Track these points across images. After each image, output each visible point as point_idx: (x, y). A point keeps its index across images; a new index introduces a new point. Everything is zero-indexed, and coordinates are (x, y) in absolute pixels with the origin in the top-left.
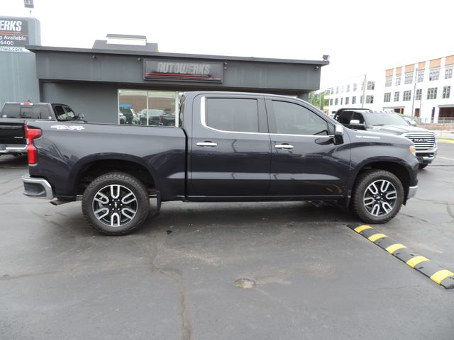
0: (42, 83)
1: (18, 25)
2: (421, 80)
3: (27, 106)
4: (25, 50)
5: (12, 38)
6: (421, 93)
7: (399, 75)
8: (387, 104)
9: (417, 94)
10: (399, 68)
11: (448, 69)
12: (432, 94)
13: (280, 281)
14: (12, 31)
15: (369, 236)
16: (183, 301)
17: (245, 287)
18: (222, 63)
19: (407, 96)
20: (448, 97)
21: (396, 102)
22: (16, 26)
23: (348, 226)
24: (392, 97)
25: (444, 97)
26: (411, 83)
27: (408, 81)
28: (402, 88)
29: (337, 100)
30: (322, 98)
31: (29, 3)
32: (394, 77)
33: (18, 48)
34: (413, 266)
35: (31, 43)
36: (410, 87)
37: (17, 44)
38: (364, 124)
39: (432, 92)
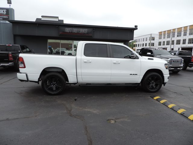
0: (15, 36)
1: (4, 11)
2: (174, 36)
3: (9, 46)
4: (7, 22)
5: (2, 17)
6: (174, 42)
7: (164, 34)
8: (160, 47)
9: (172, 42)
10: (165, 32)
11: (185, 32)
12: (178, 42)
13: (126, 120)
14: (2, 14)
15: (160, 101)
16: (86, 129)
17: (112, 122)
18: (92, 29)
19: (168, 43)
20: (185, 44)
21: (164, 46)
22: (3, 12)
23: (150, 97)
24: (162, 43)
25: (183, 43)
26: (170, 38)
27: (169, 37)
28: (166, 40)
29: (139, 45)
30: (133, 44)
31: (9, 2)
32: (163, 35)
33: (4, 21)
34: (180, 113)
35: (10, 19)
36: (169, 39)
37: (4, 19)
38: (153, 54)
39: (178, 41)
